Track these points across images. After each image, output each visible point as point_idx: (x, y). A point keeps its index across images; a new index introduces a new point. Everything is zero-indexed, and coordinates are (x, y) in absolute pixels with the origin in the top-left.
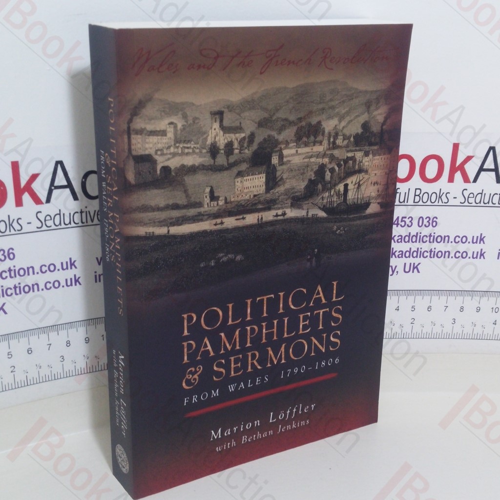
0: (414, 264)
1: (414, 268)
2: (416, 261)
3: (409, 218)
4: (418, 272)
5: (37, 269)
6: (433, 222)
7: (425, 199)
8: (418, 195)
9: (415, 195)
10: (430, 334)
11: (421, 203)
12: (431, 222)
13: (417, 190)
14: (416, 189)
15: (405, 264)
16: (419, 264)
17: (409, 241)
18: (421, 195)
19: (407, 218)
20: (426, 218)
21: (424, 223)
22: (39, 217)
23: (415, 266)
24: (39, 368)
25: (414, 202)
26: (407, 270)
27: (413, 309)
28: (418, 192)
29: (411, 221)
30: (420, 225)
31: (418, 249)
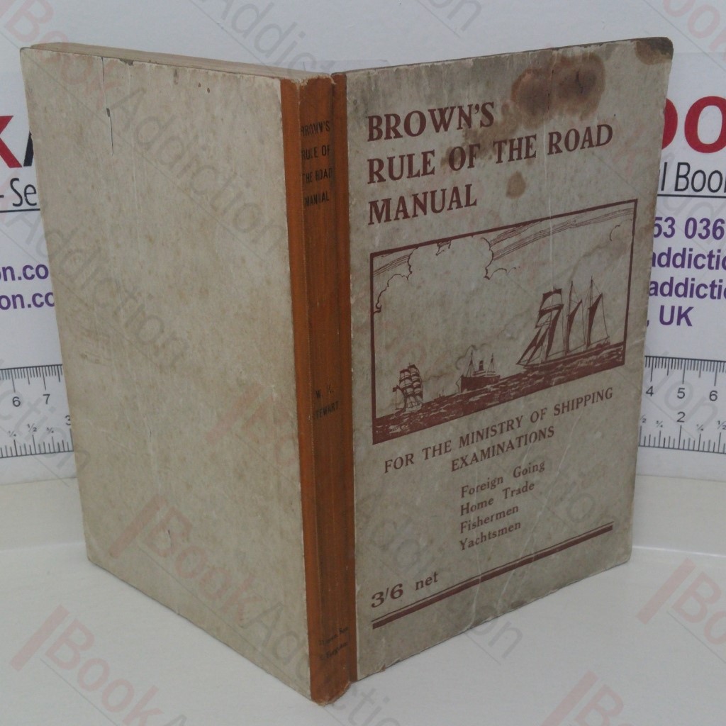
0: (680, 308)
1: (680, 317)
2: (685, 303)
3: (666, 220)
4: (689, 324)
5: (18, 273)
6: (715, 228)
7: (698, 184)
8: (685, 176)
9: (678, 176)
10: (717, 444)
11: (690, 191)
12: (711, 228)
13: (682, 167)
14: (680, 164)
15: (662, 308)
16: (690, 309)
17: (668, 265)
18: (690, 177)
19: (664, 219)
20: (701, 221)
21: (697, 232)
22: (15, 188)
23: (683, 311)
24: (32, 430)
25: (676, 189)
26: (667, 318)
27: (681, 395)
28: (683, 170)
29: (671, 227)
30: (690, 233)
31: (687, 279)
